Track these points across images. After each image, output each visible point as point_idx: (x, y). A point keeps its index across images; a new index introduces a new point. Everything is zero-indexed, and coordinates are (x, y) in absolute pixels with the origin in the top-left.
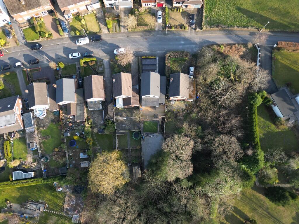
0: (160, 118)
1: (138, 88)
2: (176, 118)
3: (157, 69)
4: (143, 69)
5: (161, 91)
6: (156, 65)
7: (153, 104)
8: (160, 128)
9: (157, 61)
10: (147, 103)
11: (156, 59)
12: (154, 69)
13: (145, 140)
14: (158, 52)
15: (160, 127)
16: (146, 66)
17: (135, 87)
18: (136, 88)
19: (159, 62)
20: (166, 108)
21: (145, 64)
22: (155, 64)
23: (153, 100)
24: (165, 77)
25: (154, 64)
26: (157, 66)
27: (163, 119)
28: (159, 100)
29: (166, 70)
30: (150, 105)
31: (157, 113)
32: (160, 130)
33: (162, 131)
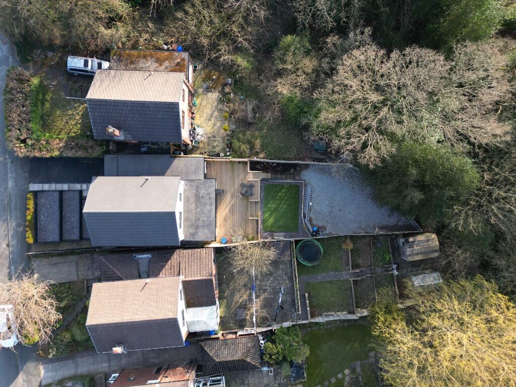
0: (252, 177)
1: (147, 256)
2: (250, 124)
3: (78, 187)
4: (76, 236)
5: (161, 172)
6: (61, 193)
7: (208, 202)
8: (284, 176)
9: (46, 187)
10: (203, 221)
11: (36, 194)
12: (78, 197)
13: (320, 224)
14: (10, 184)
15: (279, 176)
16: (66, 226)
17: (143, 268)
18: (150, 261)
19: (49, 181)
20: (218, 155)
21: (57, 231)
22: (57, 195)
23: (192, 199)
24: (108, 159)
25: (58, 198)
26: (65, 187)
27: (254, 166)
28: (192, 181)
29: (80, 154)
30: (210, 212)
31: (237, 185)
32: (288, 176)
33: (292, 170)
